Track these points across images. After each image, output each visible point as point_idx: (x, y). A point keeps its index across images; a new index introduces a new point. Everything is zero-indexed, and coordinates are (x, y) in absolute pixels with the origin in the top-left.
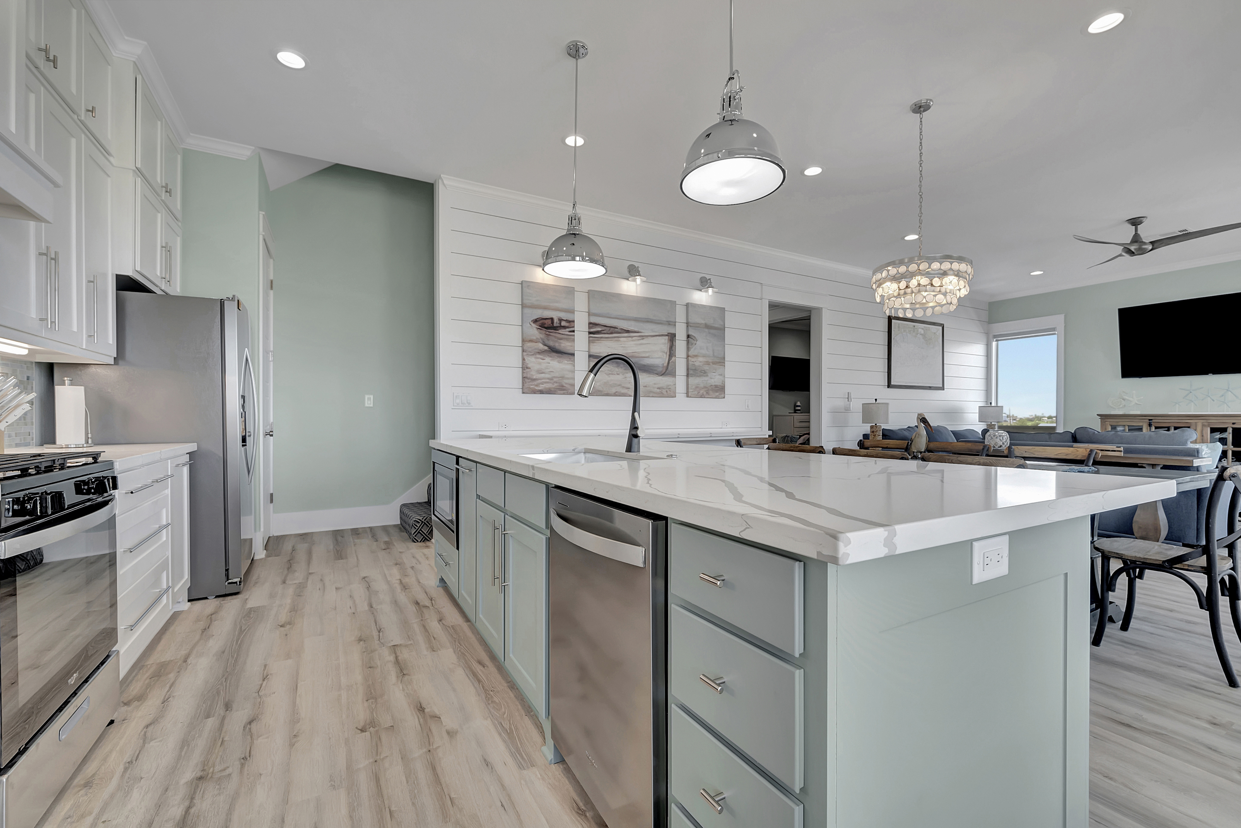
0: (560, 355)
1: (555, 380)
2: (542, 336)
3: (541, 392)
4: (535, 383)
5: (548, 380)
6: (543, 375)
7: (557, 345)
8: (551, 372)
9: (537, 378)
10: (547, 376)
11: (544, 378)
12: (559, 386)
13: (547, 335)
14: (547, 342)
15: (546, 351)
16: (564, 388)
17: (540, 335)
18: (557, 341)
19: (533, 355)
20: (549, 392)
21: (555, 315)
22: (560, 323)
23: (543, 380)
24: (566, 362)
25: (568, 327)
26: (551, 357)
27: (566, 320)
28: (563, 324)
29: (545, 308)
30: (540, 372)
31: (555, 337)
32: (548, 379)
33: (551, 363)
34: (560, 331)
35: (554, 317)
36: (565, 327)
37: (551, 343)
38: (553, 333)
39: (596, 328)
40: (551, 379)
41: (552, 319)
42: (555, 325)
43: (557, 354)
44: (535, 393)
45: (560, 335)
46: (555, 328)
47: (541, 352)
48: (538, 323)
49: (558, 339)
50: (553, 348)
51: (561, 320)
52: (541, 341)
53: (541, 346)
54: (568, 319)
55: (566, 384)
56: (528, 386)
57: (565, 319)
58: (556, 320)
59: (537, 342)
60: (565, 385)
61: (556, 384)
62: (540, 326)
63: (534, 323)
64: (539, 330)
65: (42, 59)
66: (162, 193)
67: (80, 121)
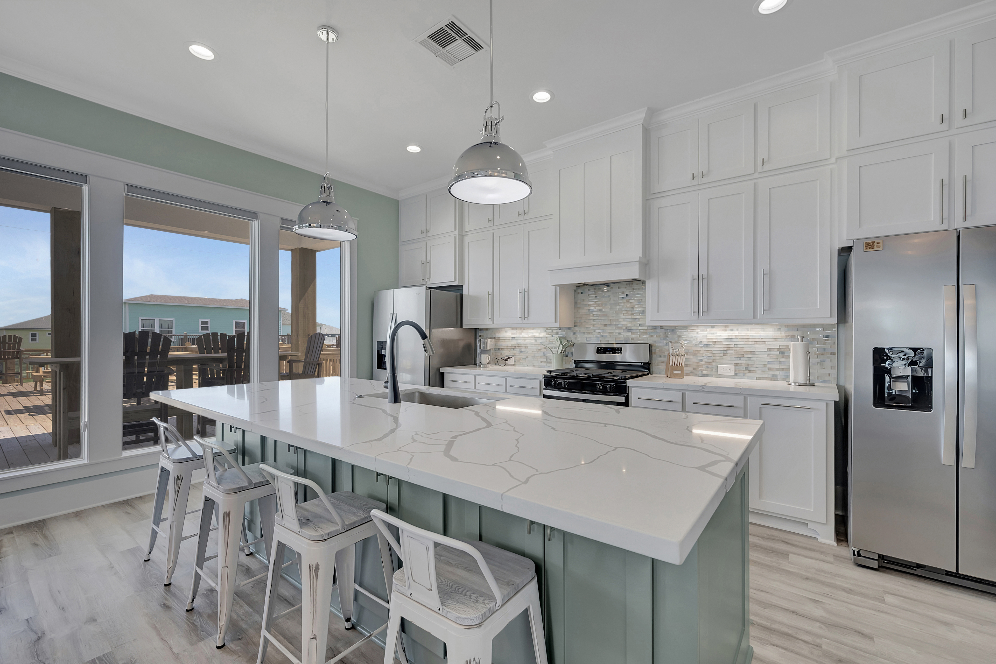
65: (696, 179)
66: (945, 126)
67: (756, 175)
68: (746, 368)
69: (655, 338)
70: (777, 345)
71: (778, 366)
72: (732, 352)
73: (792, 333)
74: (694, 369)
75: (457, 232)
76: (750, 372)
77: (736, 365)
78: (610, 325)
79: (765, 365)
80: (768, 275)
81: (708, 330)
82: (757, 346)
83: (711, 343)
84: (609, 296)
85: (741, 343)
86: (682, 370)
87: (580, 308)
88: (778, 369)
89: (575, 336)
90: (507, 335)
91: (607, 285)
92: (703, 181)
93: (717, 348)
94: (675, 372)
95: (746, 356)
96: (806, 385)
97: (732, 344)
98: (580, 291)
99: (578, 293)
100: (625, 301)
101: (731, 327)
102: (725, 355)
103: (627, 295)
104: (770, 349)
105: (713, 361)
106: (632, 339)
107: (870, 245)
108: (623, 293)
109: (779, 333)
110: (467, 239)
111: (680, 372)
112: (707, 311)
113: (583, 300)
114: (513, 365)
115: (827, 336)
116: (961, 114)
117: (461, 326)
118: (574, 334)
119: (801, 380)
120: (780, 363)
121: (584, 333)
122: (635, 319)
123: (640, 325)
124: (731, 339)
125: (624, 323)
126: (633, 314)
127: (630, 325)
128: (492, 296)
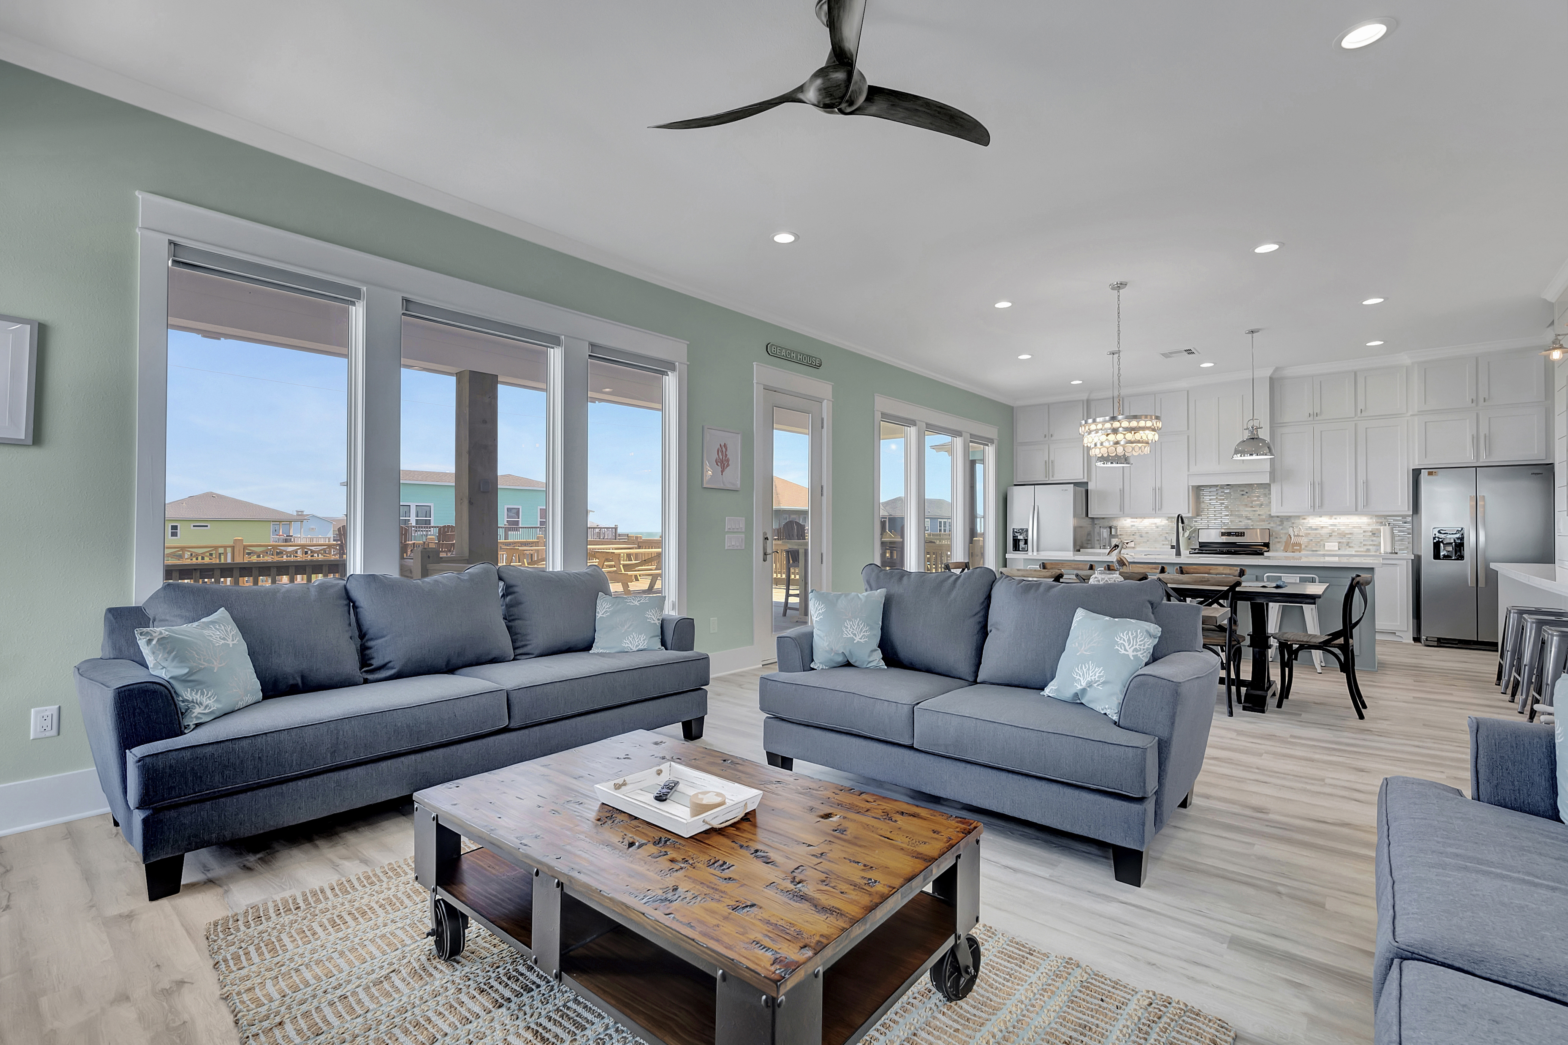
65: (1312, 417)
66: (1474, 404)
67: (1356, 418)
68: (1347, 545)
69: (1272, 525)
70: (1369, 528)
71: (1371, 543)
72: (1335, 534)
73: (1380, 521)
74: (1306, 546)
76: (1350, 547)
77: (1340, 542)
79: (1361, 543)
80: (1366, 483)
81: (1319, 519)
82: (1355, 530)
83: (1319, 528)
85: (1343, 528)
86: (1301, 547)
87: (1201, 502)
88: (1371, 545)
90: (1126, 524)
92: (1317, 418)
93: (1324, 531)
94: (1295, 548)
95: (1347, 536)
96: (1392, 553)
97: (1336, 528)
98: (1201, 491)
99: (1197, 491)
100: (1245, 497)
101: (1335, 517)
102: (1330, 536)
103: (1247, 493)
104: (1364, 532)
105: (1321, 540)
106: (1252, 525)
108: (1243, 491)
109: (1371, 521)
111: (1298, 548)
112: (1321, 505)
113: (1202, 497)
115: (1405, 522)
116: (1483, 400)
117: (1087, 515)
118: (1197, 522)
119: (1389, 550)
120: (1372, 541)
121: (1208, 521)
122: (1254, 511)
123: (1259, 515)
124: (1335, 525)
125: (1244, 514)
126: (1252, 507)
127: (1250, 515)
128: (1122, 491)
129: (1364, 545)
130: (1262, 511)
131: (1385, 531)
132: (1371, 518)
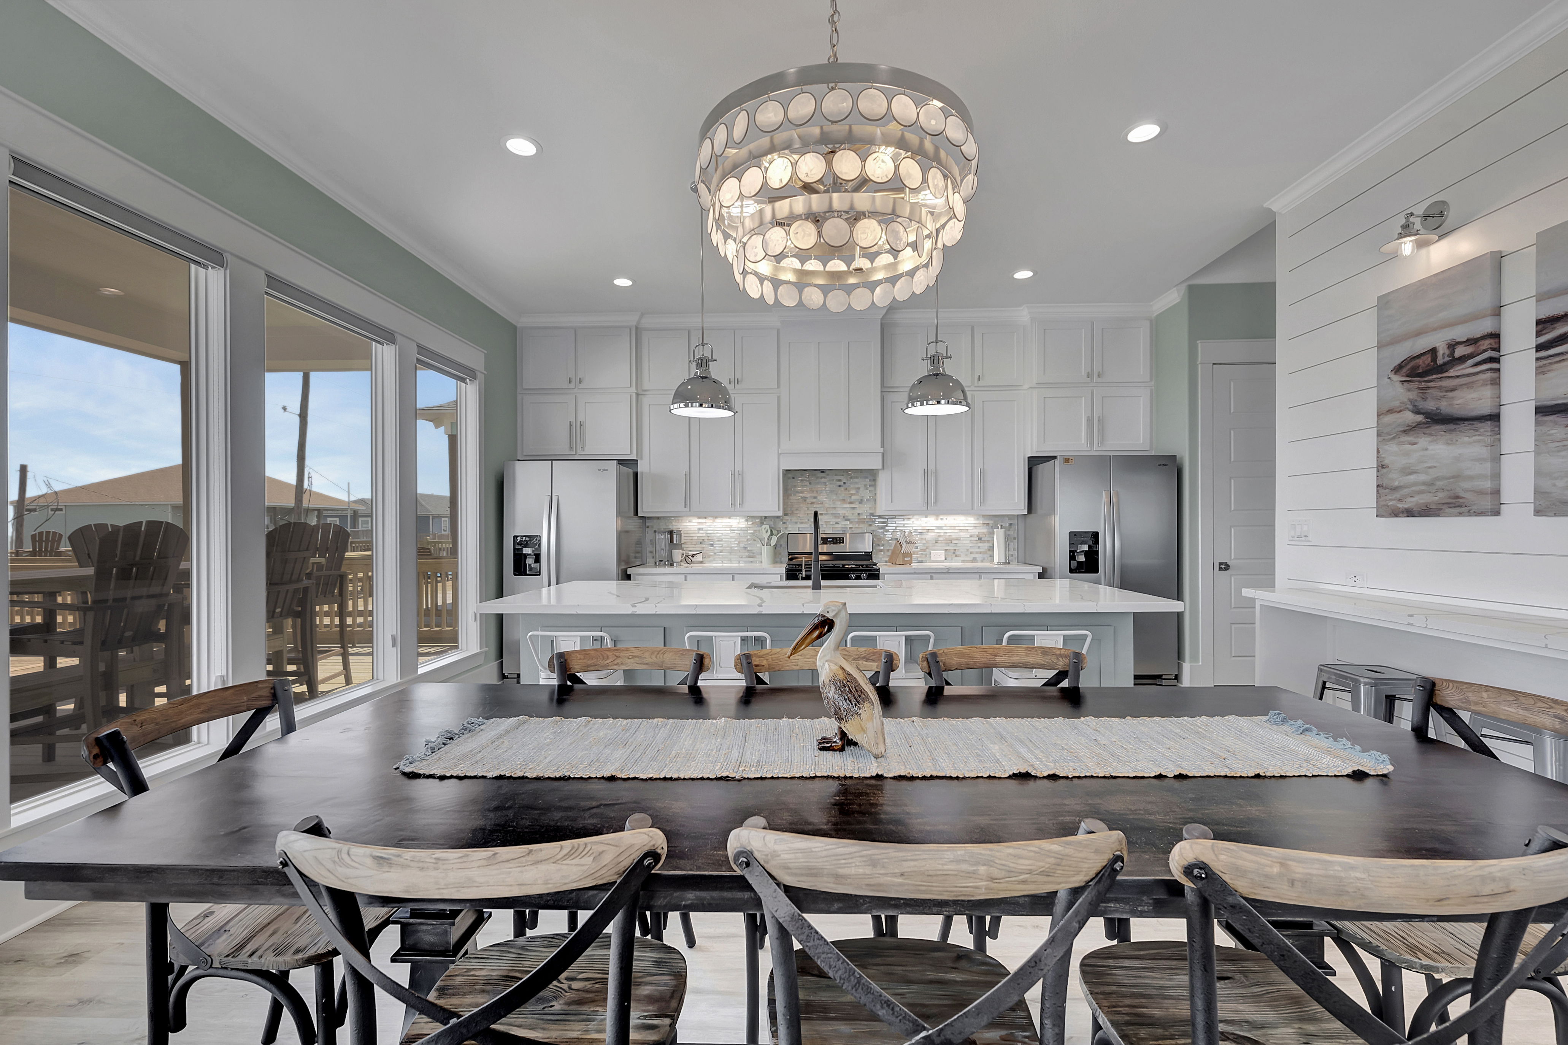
0: (1452, 426)
1: (1439, 484)
2: (1413, 395)
3: (1410, 513)
4: (1397, 495)
5: (1423, 488)
6: (1412, 478)
7: (1446, 407)
8: (1430, 467)
9: (1402, 484)
10: (1422, 477)
11: (1415, 484)
12: (1450, 498)
13: (1422, 389)
14: (1422, 405)
15: (1419, 425)
16: (1461, 501)
17: (1409, 393)
18: (1444, 397)
19: (1394, 438)
20: (1426, 512)
21: (1439, 340)
22: (1452, 354)
23: (1414, 488)
24: (1466, 439)
25: (1471, 356)
26: (1431, 435)
27: (1468, 340)
28: (1460, 351)
29: (1419, 333)
30: (1408, 471)
31: (1440, 388)
32: (1424, 483)
33: (1430, 448)
34: (1452, 372)
35: (1437, 345)
36: (1463, 359)
37: (1430, 405)
38: (1438, 382)
39: (1554, 328)
40: (1431, 484)
41: (1433, 351)
42: (1440, 361)
43: (1443, 427)
44: (1396, 516)
45: (1451, 380)
46: (1441, 369)
47: (1410, 429)
48: (1404, 370)
49: (1446, 391)
50: (1436, 415)
51: (1452, 346)
52: (1410, 407)
53: (1410, 417)
54: (1471, 337)
55: (1467, 490)
56: (1384, 503)
57: (1465, 340)
58: (1442, 351)
59: (1400, 411)
60: (1462, 494)
61: (1441, 495)
62: (1408, 376)
63: (1395, 373)
64: (1405, 384)
66: (1089, 380)
67: (972, 388)
68: (954, 553)
69: (873, 527)
70: (976, 532)
71: (979, 550)
72: (942, 539)
73: (987, 522)
75: (633, 389)
76: (957, 556)
77: (946, 550)
78: (826, 514)
79: (968, 550)
80: (983, 473)
81: (923, 519)
82: (962, 533)
83: (924, 531)
84: (825, 483)
85: (949, 531)
86: (911, 557)
87: (791, 495)
88: (977, 553)
89: (785, 526)
90: (691, 525)
91: (823, 471)
93: (930, 536)
94: (906, 559)
95: (953, 542)
96: (1005, 563)
97: (942, 532)
98: (790, 475)
99: (789, 478)
100: (842, 489)
101: (941, 517)
102: (937, 542)
103: (844, 483)
104: (971, 536)
105: (927, 547)
106: (851, 528)
107: (1067, 460)
108: (840, 480)
109: (977, 522)
110: (646, 401)
111: (909, 559)
112: (936, 501)
113: (795, 486)
114: (701, 562)
115: (1011, 524)
116: (1097, 374)
117: (636, 512)
118: (784, 523)
119: (1003, 559)
120: (979, 547)
121: (796, 523)
122: (854, 508)
123: (859, 514)
124: (941, 528)
125: (841, 512)
126: (851, 503)
127: (848, 514)
128: (688, 477)
129: (971, 553)
130: (864, 509)
131: (999, 536)
132: (978, 519)
